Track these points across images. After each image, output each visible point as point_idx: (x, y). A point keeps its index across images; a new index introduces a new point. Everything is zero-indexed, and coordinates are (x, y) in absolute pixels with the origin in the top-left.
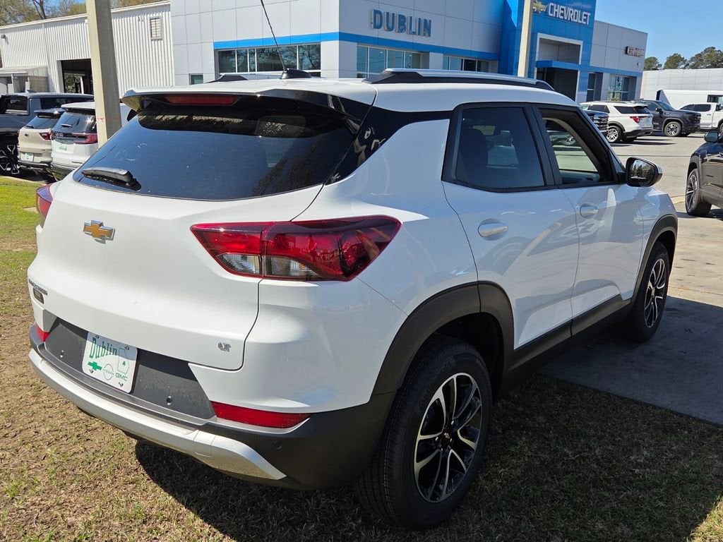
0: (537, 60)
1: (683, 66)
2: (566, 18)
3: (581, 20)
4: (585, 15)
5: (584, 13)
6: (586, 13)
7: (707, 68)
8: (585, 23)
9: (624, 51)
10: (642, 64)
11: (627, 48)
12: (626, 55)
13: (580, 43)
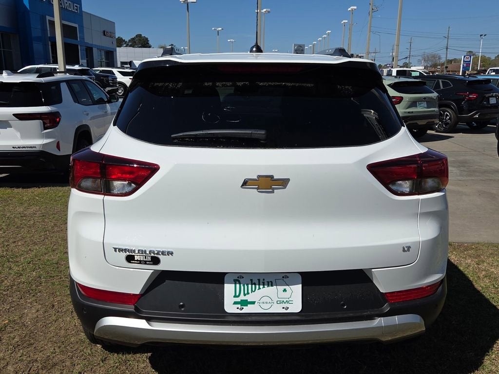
0: (49, 36)
1: (125, 45)
2: (63, 7)
3: (74, 9)
4: (76, 6)
5: (75, 4)
6: (76, 5)
7: (139, 47)
8: (76, 11)
9: (102, 34)
10: (115, 43)
11: (104, 31)
12: (105, 37)
13: (76, 25)
